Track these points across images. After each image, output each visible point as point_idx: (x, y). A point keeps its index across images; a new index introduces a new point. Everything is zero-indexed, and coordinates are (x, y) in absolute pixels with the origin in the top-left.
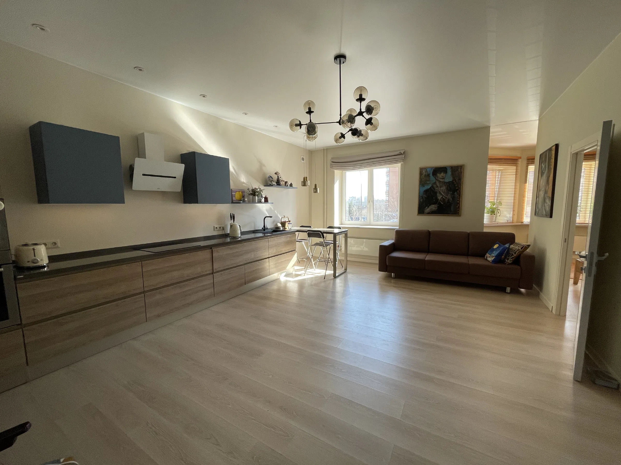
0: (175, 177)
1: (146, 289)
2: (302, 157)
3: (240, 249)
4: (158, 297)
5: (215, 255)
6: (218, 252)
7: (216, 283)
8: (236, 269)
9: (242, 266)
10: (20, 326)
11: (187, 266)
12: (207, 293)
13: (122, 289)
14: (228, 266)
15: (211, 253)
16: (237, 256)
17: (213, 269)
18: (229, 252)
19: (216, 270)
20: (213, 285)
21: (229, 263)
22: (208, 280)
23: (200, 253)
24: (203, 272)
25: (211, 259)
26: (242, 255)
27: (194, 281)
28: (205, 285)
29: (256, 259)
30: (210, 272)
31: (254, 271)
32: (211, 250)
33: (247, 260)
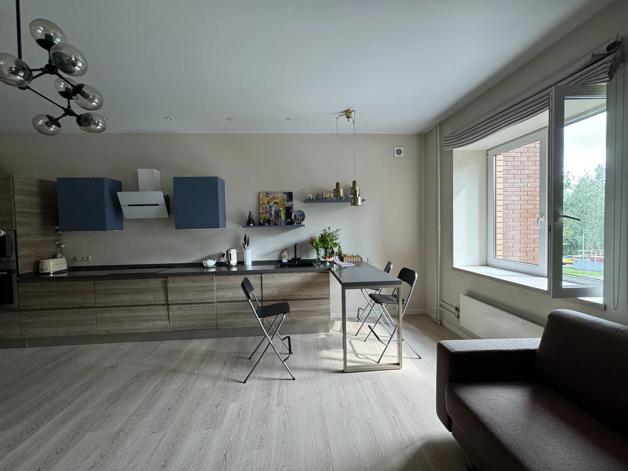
0: (158, 205)
1: (98, 305)
2: (396, 149)
3: (208, 284)
4: (107, 315)
5: (170, 285)
6: (173, 282)
7: (173, 316)
8: (202, 306)
9: (211, 305)
10: (18, 310)
11: (137, 292)
12: (161, 324)
13: (79, 300)
14: (190, 300)
15: (166, 283)
16: (202, 291)
17: (167, 300)
18: (190, 284)
19: (172, 302)
20: (168, 318)
21: (190, 297)
22: (162, 311)
23: (152, 281)
24: (156, 301)
25: (166, 289)
26: (210, 291)
27: (145, 308)
28: (158, 316)
29: (236, 299)
30: (164, 302)
31: (232, 314)
32: (165, 279)
33: (221, 298)
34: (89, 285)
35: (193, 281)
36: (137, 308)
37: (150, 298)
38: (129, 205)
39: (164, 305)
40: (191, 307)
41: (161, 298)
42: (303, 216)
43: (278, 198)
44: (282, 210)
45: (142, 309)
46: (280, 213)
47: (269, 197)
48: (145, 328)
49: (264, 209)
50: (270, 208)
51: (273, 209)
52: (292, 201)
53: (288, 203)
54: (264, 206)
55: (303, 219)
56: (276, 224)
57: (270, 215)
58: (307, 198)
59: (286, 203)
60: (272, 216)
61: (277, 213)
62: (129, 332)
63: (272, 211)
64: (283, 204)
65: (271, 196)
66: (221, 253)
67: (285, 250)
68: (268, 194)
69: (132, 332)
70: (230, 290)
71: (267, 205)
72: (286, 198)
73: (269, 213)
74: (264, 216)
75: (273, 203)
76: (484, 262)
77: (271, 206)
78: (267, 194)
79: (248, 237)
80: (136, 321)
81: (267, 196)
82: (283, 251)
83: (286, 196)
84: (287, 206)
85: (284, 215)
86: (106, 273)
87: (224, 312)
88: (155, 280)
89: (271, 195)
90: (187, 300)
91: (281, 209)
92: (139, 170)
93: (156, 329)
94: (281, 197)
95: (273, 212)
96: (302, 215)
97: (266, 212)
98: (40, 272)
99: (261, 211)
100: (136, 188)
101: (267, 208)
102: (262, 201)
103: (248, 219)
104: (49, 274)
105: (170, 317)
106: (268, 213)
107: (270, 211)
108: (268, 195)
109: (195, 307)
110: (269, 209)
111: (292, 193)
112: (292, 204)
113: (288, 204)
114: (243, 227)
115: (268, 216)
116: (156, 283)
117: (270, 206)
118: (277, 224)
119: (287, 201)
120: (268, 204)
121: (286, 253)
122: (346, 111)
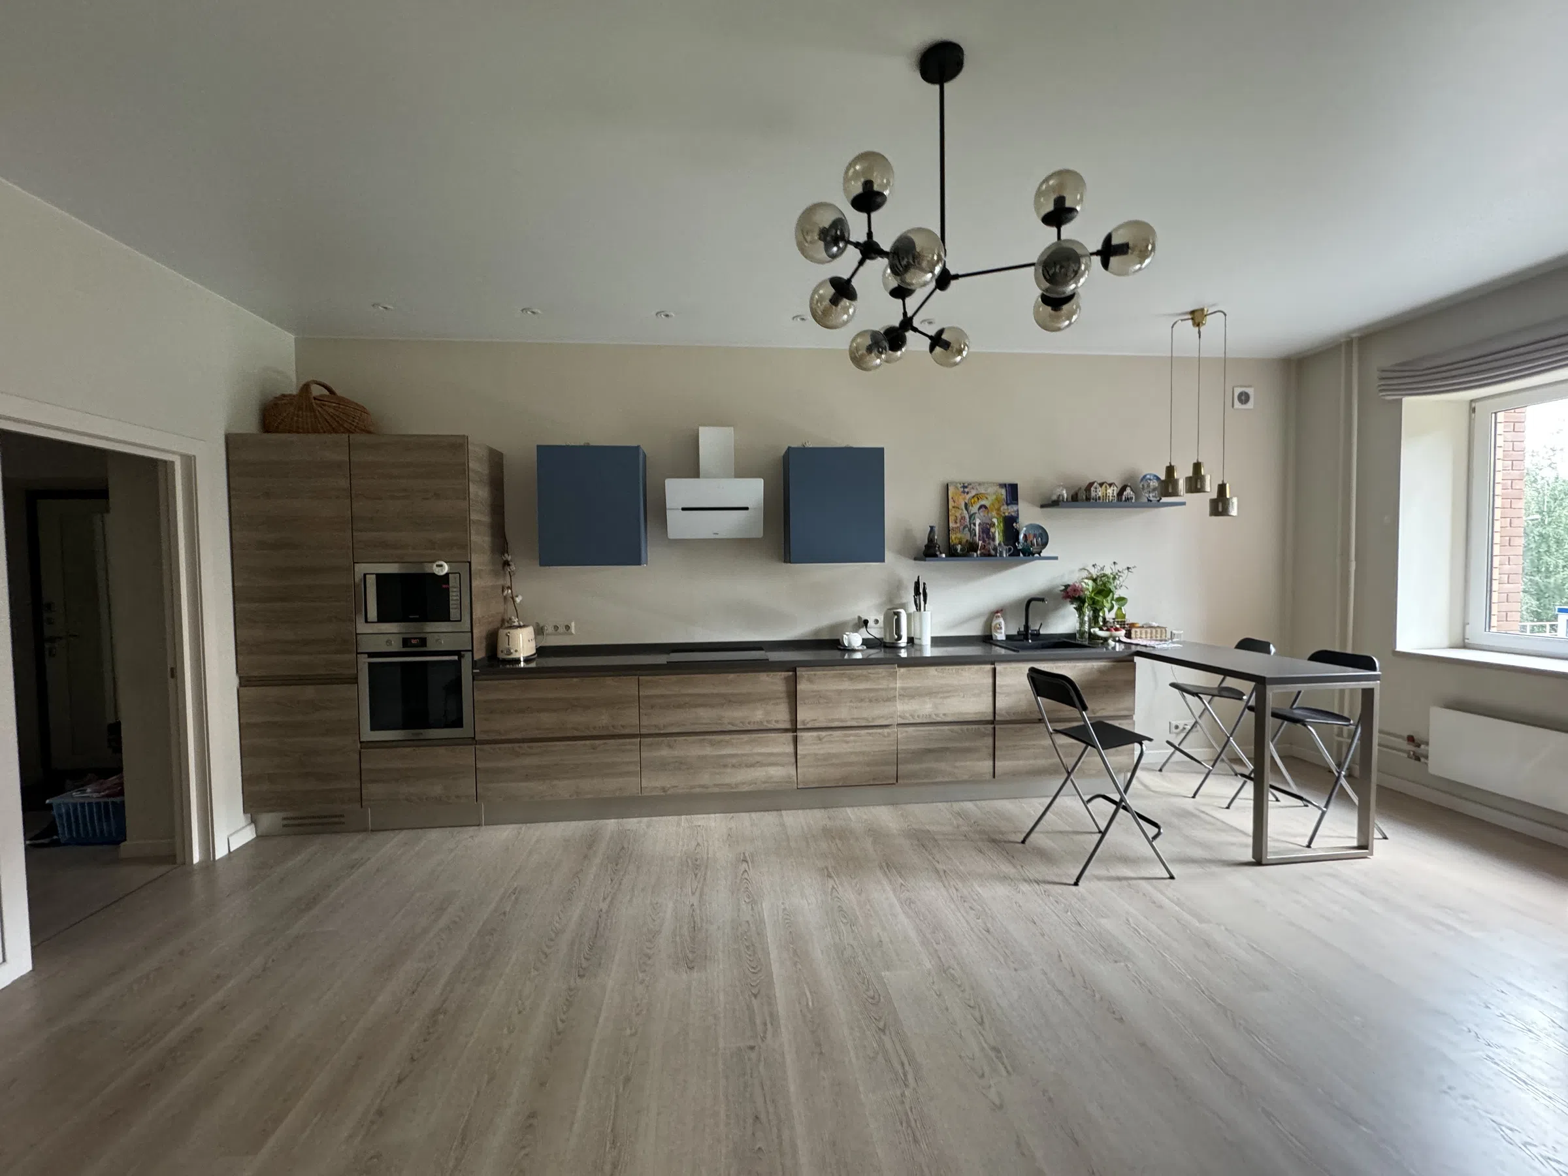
0: (747, 509)
1: (644, 731)
2: (1238, 391)
3: (884, 684)
4: (665, 752)
5: (802, 687)
6: (810, 680)
7: (804, 756)
8: (868, 733)
9: (886, 731)
10: (473, 741)
11: (730, 701)
12: (779, 772)
13: (603, 719)
14: (842, 721)
15: (793, 683)
16: (871, 701)
17: (794, 721)
18: (846, 685)
19: (804, 725)
20: (794, 760)
21: (844, 713)
22: (781, 745)
23: (764, 677)
24: (768, 722)
25: (793, 698)
26: (888, 700)
27: (745, 737)
28: (772, 754)
29: (939, 719)
30: (788, 726)
31: (930, 751)
32: (791, 673)
33: (908, 715)
34: (627, 686)
35: (851, 679)
36: (727, 737)
37: (757, 715)
38: (684, 509)
39: (786, 730)
40: (846, 736)
41: (780, 715)
42: (1043, 538)
43: (986, 495)
44: (996, 524)
45: (738, 739)
46: (992, 530)
47: (968, 493)
48: (744, 783)
49: (958, 521)
50: (970, 518)
51: (978, 522)
52: (1017, 504)
53: (1009, 507)
54: (958, 515)
55: (1045, 544)
56: (987, 555)
57: (971, 535)
58: (1054, 497)
59: (1005, 507)
60: (975, 535)
61: (986, 530)
62: (710, 790)
63: (975, 524)
64: (999, 509)
65: (973, 493)
66: (859, 618)
67: (997, 612)
68: (966, 487)
69: (717, 790)
70: (927, 699)
71: (965, 512)
72: (1004, 497)
73: (970, 530)
74: (959, 535)
75: (978, 506)
76: (1458, 639)
77: (973, 514)
78: (964, 487)
79: (924, 584)
80: (725, 766)
81: (964, 492)
82: (994, 613)
83: (1003, 491)
84: (1007, 514)
85: (1001, 534)
86: (662, 659)
87: (913, 747)
88: (768, 676)
89: (973, 488)
90: (838, 720)
91: (995, 520)
92: (701, 429)
93: (767, 785)
94: (994, 495)
95: (977, 528)
96: (1041, 535)
97: (962, 528)
98: (501, 656)
99: (952, 525)
100: (693, 470)
101: (963, 518)
102: (954, 502)
103: (926, 542)
104: (518, 661)
105: (798, 757)
106: (967, 529)
107: (970, 525)
108: (966, 490)
109: (856, 735)
110: (968, 520)
111: (1016, 485)
112: (1018, 511)
113: (1009, 510)
114: (915, 559)
115: (967, 536)
116: (774, 682)
117: (972, 512)
118: (990, 555)
119: (1008, 504)
120: (967, 509)
121: (1001, 620)
122: (1192, 312)
